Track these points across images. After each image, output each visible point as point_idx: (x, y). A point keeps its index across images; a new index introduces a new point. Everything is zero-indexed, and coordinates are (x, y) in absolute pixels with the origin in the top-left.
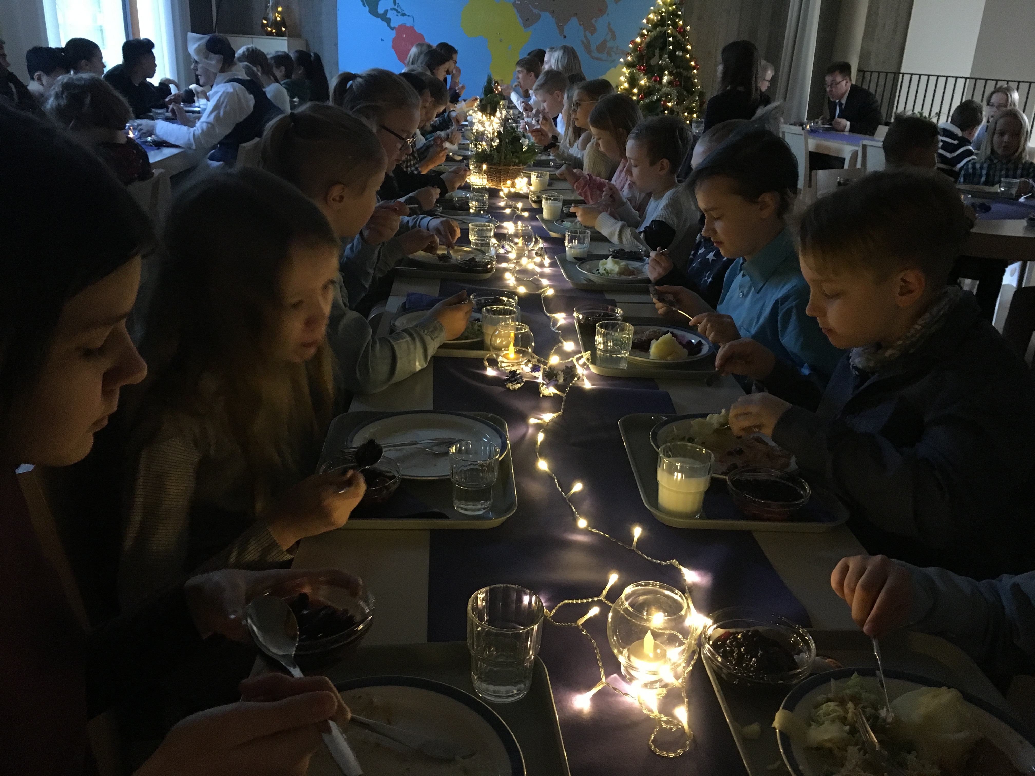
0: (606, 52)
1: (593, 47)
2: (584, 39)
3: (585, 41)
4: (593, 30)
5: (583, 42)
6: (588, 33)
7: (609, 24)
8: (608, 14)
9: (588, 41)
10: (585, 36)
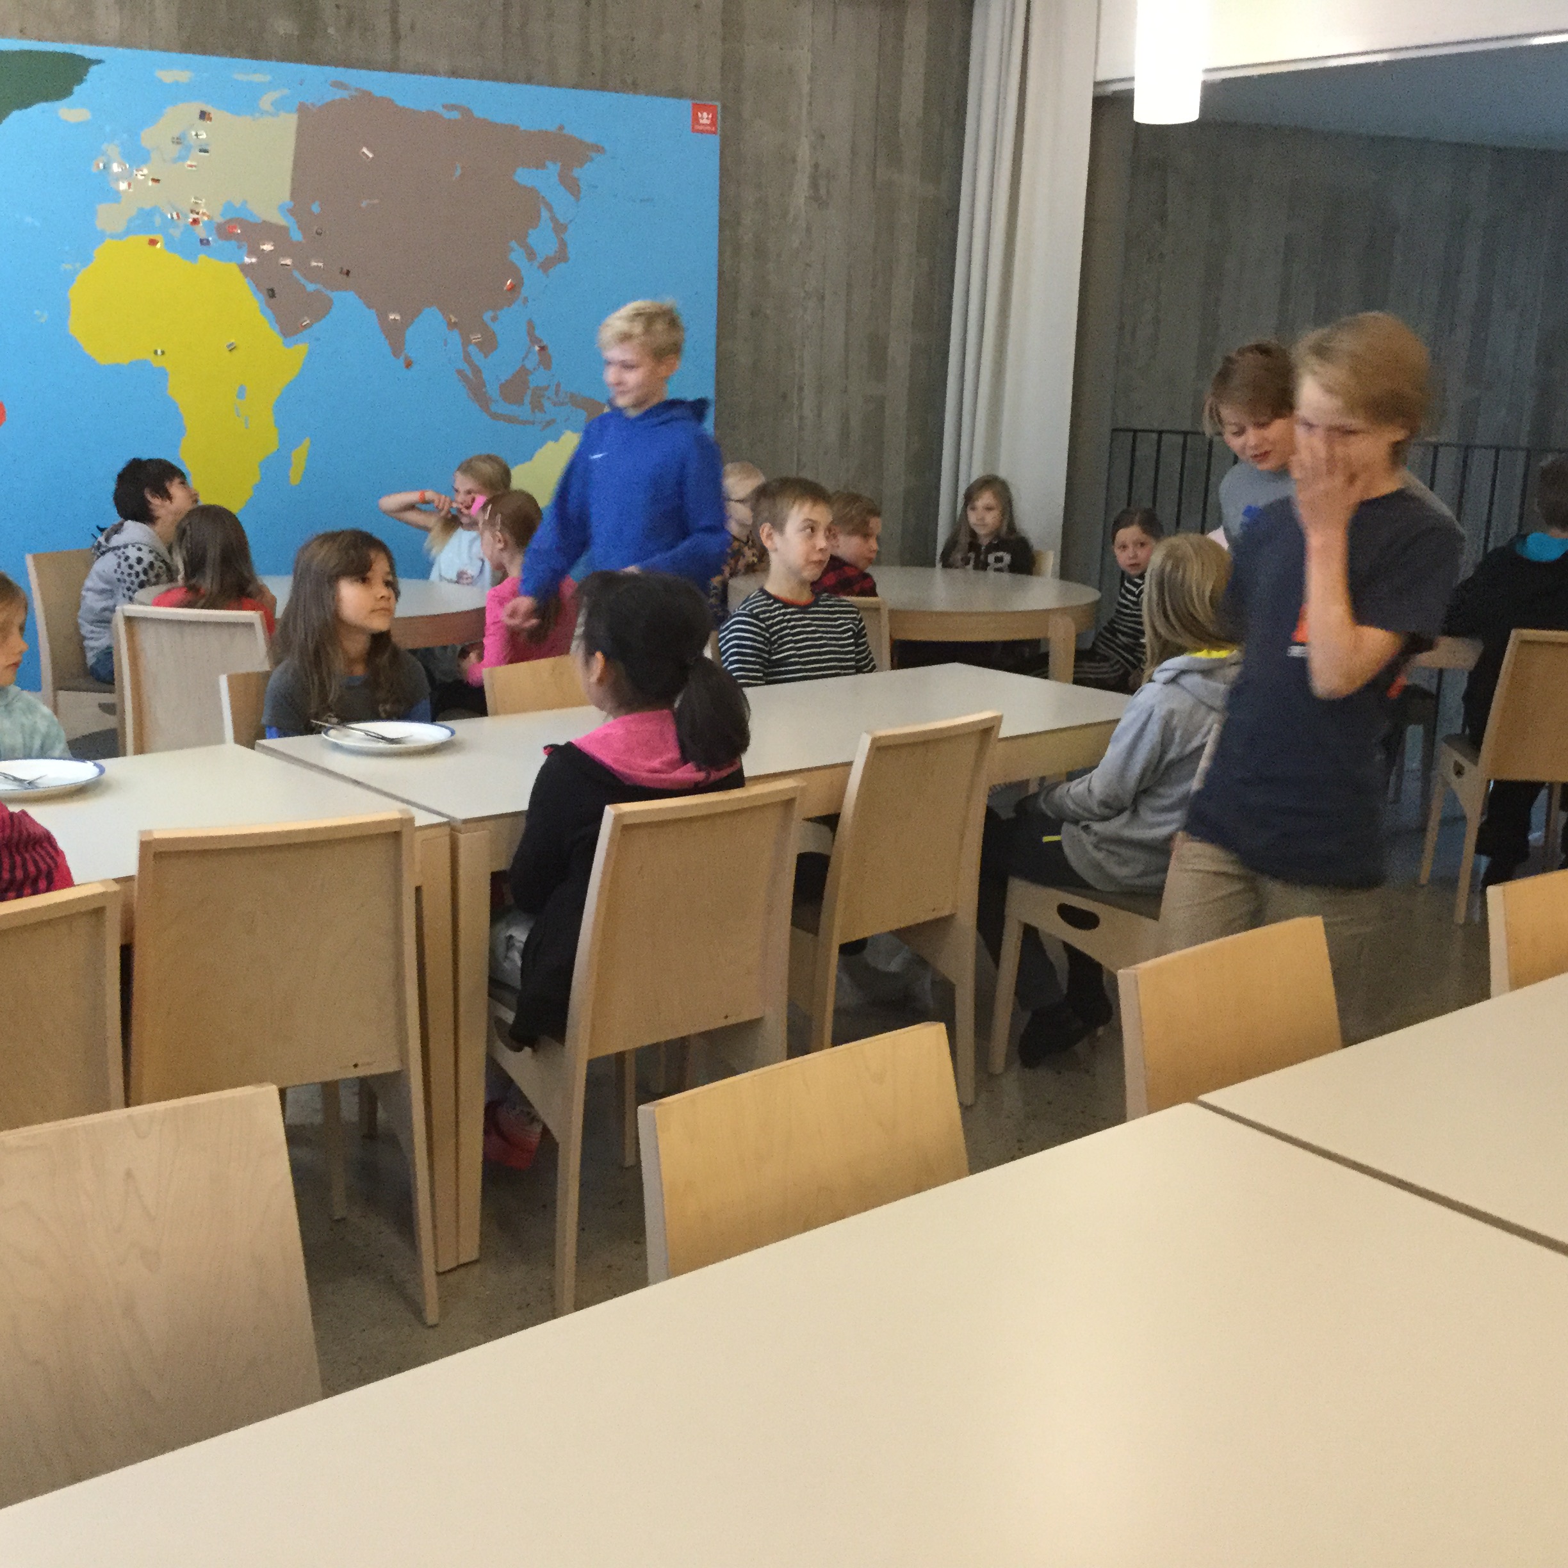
0: (527, 399)
1: (493, 390)
2: (465, 367)
3: (469, 373)
4: (489, 344)
5: (460, 372)
6: (472, 349)
7: (531, 325)
8: (526, 300)
9: (477, 371)
10: (467, 358)
